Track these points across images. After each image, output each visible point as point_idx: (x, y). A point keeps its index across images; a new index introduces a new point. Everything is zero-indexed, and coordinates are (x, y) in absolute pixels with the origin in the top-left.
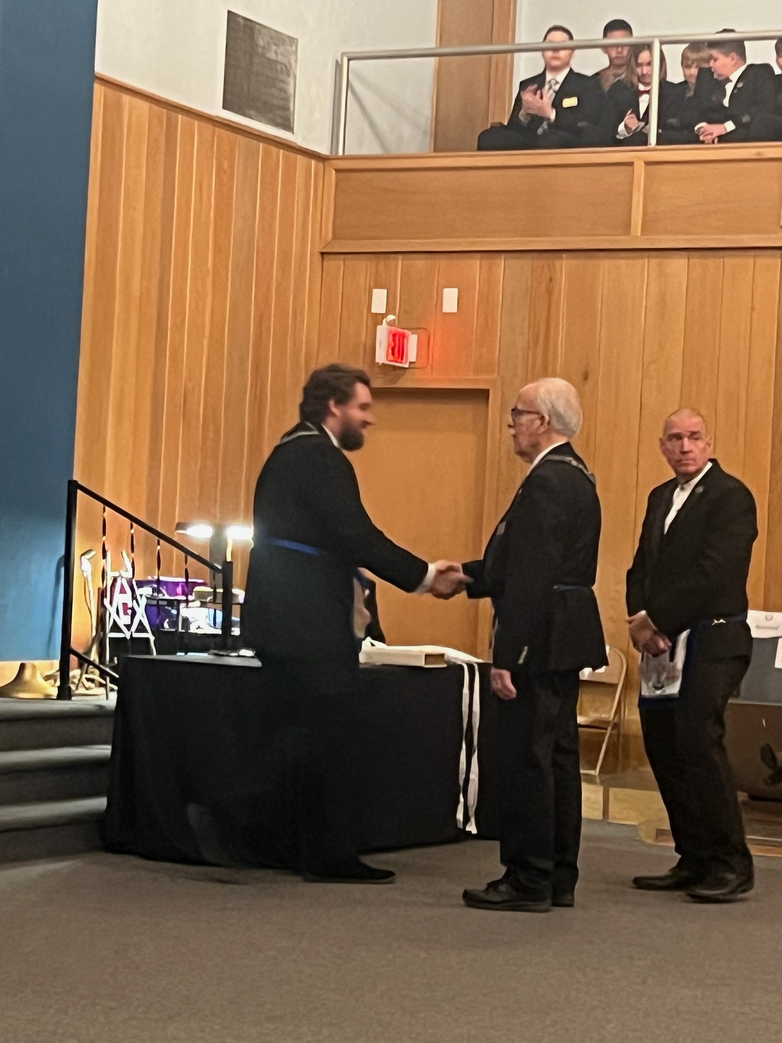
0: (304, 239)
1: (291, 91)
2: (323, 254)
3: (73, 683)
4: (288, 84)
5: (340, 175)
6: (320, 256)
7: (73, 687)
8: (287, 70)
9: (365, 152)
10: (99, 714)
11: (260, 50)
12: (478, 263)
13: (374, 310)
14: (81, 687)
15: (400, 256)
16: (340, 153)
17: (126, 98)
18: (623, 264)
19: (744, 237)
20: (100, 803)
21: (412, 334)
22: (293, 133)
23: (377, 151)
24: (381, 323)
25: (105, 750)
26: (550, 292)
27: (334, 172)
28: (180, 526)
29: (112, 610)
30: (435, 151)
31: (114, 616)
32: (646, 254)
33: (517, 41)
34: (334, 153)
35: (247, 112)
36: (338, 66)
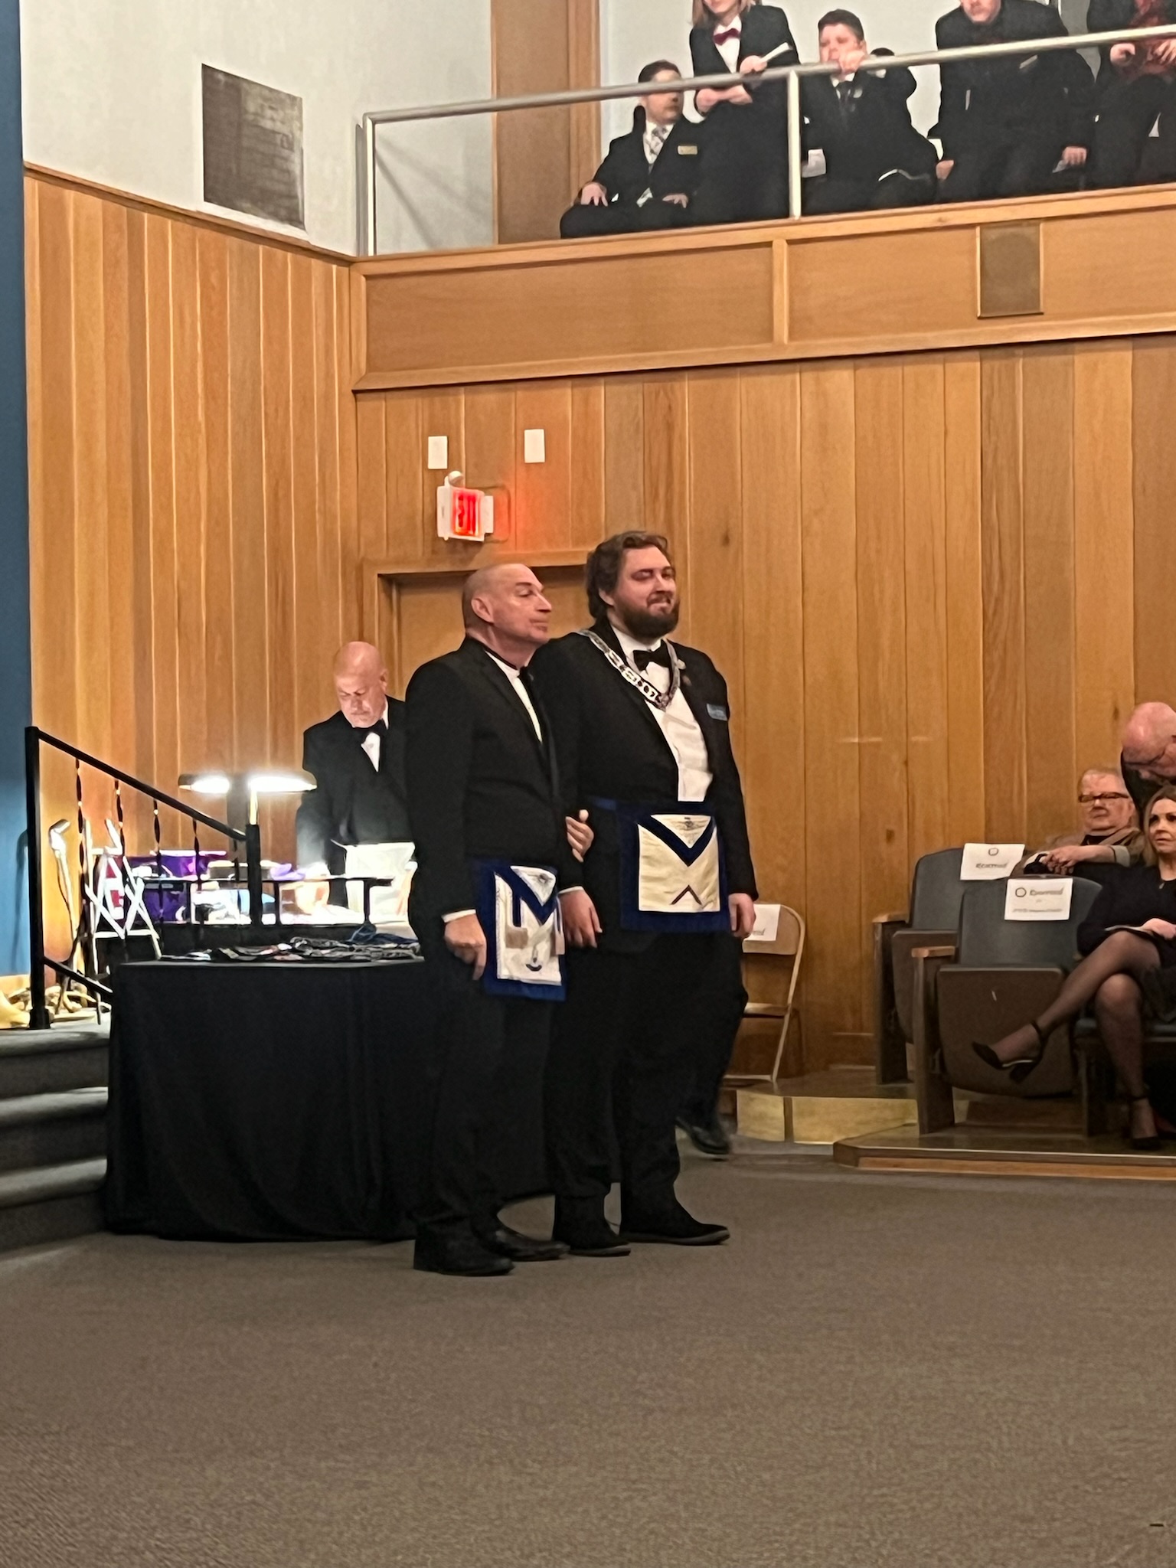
0: (328, 376)
1: (297, 172)
2: (355, 392)
3: (51, 1004)
4: (293, 162)
5: (371, 282)
6: (352, 394)
7: (51, 1010)
8: (290, 144)
9: (405, 249)
10: (88, 1045)
11: (251, 117)
12: (569, 391)
13: (431, 466)
14: (62, 1008)
15: (462, 389)
16: (371, 253)
17: (70, 195)
18: (766, 381)
19: (929, 335)
20: (98, 1167)
21: (487, 494)
22: (304, 229)
23: (421, 247)
24: (443, 484)
25: (99, 1094)
26: (670, 427)
27: (363, 279)
28: (185, 780)
29: (96, 901)
30: (500, 242)
31: (101, 909)
32: (798, 366)
33: (603, 84)
34: (361, 254)
35: (238, 203)
36: (360, 132)
